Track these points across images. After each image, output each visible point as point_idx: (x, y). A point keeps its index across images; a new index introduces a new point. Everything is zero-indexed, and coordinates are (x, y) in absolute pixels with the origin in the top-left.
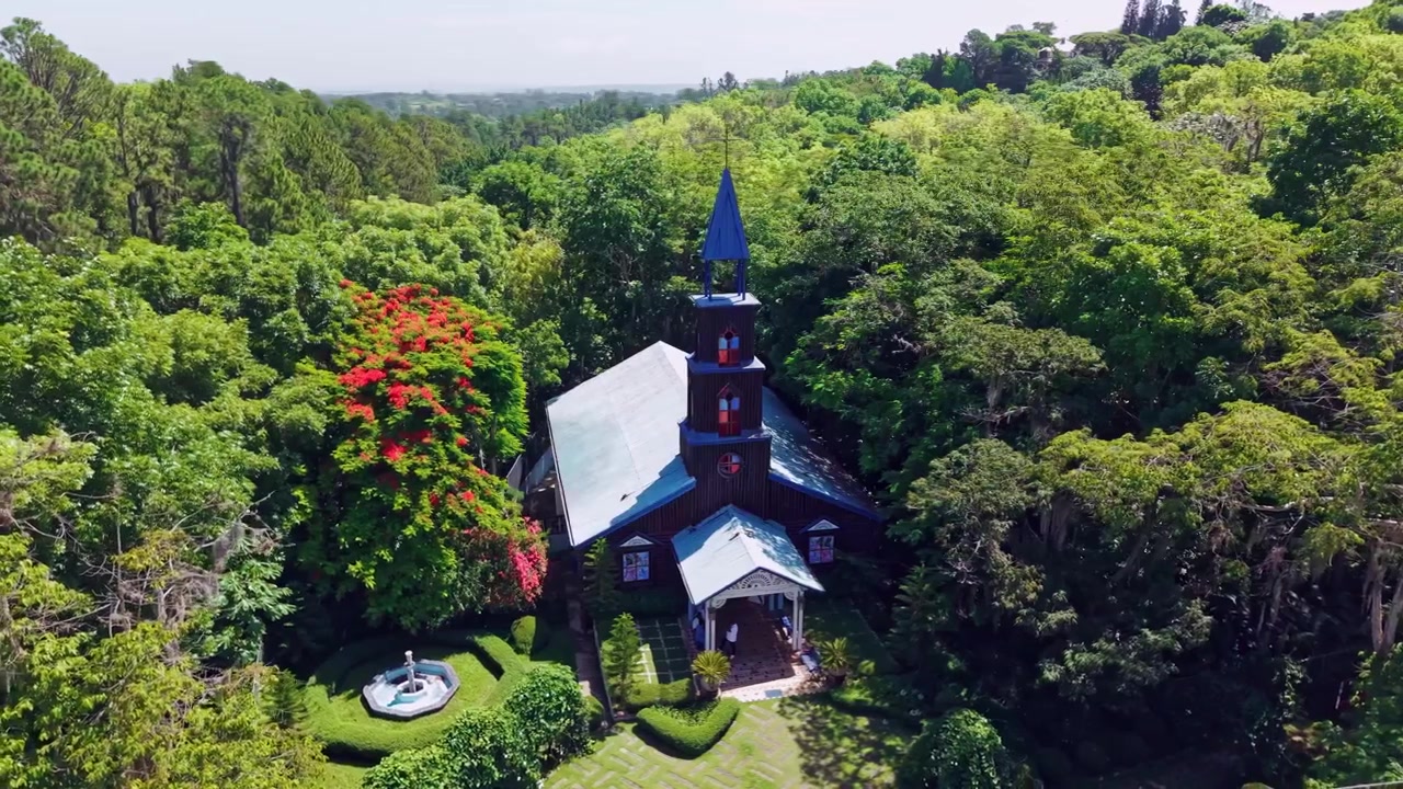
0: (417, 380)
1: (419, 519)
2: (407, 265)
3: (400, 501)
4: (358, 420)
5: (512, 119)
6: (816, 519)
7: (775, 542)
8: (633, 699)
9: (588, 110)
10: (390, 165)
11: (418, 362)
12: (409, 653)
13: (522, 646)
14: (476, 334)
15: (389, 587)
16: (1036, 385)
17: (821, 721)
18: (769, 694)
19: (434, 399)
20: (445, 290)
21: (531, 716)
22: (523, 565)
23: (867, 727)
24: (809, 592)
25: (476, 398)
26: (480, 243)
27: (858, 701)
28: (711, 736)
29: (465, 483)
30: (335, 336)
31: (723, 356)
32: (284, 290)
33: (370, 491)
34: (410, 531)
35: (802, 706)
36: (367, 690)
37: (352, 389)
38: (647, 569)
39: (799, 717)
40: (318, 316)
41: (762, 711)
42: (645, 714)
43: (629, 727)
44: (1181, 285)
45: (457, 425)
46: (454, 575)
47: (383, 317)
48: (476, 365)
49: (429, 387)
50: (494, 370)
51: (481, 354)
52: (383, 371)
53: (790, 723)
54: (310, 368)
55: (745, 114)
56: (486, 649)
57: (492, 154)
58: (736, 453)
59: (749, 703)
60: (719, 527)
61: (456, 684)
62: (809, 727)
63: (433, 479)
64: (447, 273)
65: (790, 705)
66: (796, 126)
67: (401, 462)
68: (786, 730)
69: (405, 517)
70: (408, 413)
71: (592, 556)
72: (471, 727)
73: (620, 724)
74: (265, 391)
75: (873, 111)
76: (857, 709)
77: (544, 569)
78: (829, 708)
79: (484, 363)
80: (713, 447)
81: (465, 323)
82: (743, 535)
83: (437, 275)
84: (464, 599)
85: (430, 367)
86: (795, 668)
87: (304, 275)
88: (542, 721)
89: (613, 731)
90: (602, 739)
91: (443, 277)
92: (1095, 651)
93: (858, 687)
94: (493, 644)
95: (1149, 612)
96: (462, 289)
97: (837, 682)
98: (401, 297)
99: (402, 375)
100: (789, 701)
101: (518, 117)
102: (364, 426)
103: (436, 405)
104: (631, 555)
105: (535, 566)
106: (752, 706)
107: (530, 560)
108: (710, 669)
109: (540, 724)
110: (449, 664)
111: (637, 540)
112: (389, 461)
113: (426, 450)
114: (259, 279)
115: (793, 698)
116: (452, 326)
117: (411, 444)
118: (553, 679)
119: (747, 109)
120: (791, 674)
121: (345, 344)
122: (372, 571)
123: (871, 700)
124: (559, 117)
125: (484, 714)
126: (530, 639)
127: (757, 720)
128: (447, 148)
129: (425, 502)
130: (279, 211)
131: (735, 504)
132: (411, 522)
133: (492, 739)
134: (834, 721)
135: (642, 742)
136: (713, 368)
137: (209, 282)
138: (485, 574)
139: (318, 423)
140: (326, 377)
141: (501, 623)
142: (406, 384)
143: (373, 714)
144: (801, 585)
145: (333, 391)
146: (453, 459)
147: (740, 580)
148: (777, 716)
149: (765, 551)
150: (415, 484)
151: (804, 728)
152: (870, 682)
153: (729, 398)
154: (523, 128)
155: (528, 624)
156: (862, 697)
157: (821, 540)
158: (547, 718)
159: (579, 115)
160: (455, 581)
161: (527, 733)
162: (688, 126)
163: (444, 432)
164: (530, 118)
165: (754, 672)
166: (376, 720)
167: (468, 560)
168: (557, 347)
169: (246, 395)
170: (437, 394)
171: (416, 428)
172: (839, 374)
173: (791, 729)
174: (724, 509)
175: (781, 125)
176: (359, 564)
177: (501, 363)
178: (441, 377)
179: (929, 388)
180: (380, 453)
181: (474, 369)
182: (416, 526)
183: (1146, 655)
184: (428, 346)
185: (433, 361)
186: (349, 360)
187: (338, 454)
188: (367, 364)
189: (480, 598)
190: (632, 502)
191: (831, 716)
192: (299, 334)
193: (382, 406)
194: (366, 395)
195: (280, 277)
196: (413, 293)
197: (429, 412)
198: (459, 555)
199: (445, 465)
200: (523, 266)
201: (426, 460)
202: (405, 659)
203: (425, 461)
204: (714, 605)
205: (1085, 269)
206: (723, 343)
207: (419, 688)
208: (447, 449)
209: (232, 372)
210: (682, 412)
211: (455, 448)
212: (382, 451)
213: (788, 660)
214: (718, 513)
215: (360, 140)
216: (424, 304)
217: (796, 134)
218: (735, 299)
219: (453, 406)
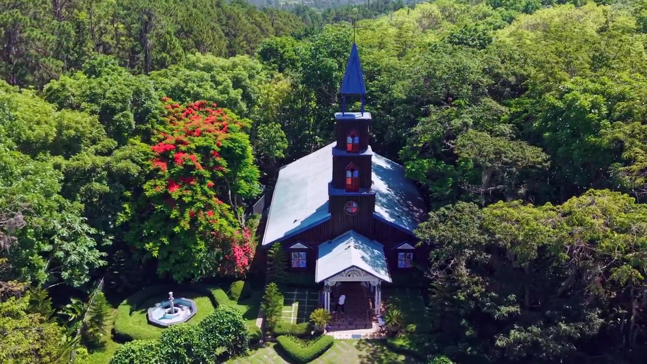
0: (189, 151)
1: (182, 224)
2: (201, 90)
3: (175, 213)
4: (158, 170)
5: (329, 11)
6: (402, 242)
7: (373, 253)
8: (277, 330)
9: (372, 5)
11: (193, 141)
12: (171, 293)
13: (234, 296)
14: (228, 128)
15: (168, 258)
16: (510, 173)
17: (379, 354)
18: (354, 336)
19: (197, 161)
20: (221, 104)
21: (211, 331)
22: (239, 252)
23: (403, 361)
24: (384, 282)
25: (220, 162)
26: (248, 81)
27: (401, 346)
28: (311, 355)
29: (208, 207)
30: (153, 127)
31: (349, 147)
32: (124, 101)
33: (160, 206)
34: (177, 229)
35: (370, 345)
37: (156, 154)
39: (367, 351)
40: (142, 116)
41: (347, 345)
42: (282, 339)
43: (272, 344)
45: (208, 176)
46: (202, 255)
47: (183, 118)
48: (221, 145)
49: (195, 155)
50: (232, 148)
51: (226, 139)
52: (174, 145)
53: (360, 353)
54: (138, 142)
55: (455, 9)
56: (214, 296)
57: (306, 30)
58: (356, 201)
59: (341, 340)
60: (343, 242)
62: (370, 356)
63: (191, 204)
64: (223, 95)
65: (363, 343)
66: (485, 16)
67: (175, 193)
68: (356, 357)
69: (176, 221)
70: (182, 168)
71: (272, 252)
73: (268, 343)
74: (109, 153)
76: (400, 350)
77: (252, 256)
78: (385, 348)
79: (226, 144)
80: (342, 197)
81: (224, 123)
82: (352, 248)
83: (217, 97)
84: (206, 268)
85: (197, 144)
86: (374, 324)
87: (137, 93)
88: (217, 334)
89: (264, 345)
90: (256, 349)
91: (220, 97)
92: (528, 331)
93: (404, 338)
94: (219, 294)
96: (232, 104)
97: (393, 335)
98: (195, 108)
99: (183, 148)
100: (363, 341)
101: (333, 11)
102: (160, 173)
103: (198, 165)
104: (296, 253)
105: (247, 254)
106: (342, 342)
107: (244, 251)
108: (319, 319)
109: (216, 336)
111: (299, 245)
112: (169, 192)
113: (190, 188)
114: (111, 95)
115: (367, 340)
116: (217, 124)
117: (184, 184)
119: (456, 6)
120: (371, 327)
121: (158, 130)
122: (158, 248)
123: (408, 346)
124: (355, 9)
126: (239, 293)
127: (342, 350)
128: (284, 27)
129: (187, 215)
131: (354, 230)
132: (179, 225)
133: (186, 340)
134: (386, 355)
136: (344, 153)
137: (87, 96)
138: (218, 256)
139: (134, 170)
140: (145, 147)
141: (225, 283)
142: (184, 152)
144: (380, 279)
145: (145, 153)
146: (205, 193)
147: (345, 270)
148: (355, 348)
149: (363, 257)
150: (183, 205)
151: (367, 357)
152: (411, 336)
153: (352, 171)
154: (335, 16)
155: (240, 284)
156: (404, 344)
157: (405, 255)
158: (220, 333)
159: (367, 9)
160: (202, 258)
161: (208, 340)
162: (420, 15)
163: (201, 179)
164: (339, 10)
165: (350, 324)
166: (150, 326)
167: (211, 248)
168: (282, 138)
169: (98, 153)
170: (199, 159)
171: (186, 176)
172: (425, 161)
173: (360, 356)
174: (348, 232)
175: (476, 15)
176: (151, 244)
177: (236, 144)
178: (204, 151)
179: (465, 171)
180: (167, 187)
181: (222, 147)
182: (180, 227)
183: (559, 338)
184: (200, 134)
185: (200, 141)
186: (158, 138)
187: (145, 186)
188: (167, 141)
189: (215, 269)
190: (298, 224)
191: (385, 352)
192: (129, 124)
193: (171, 163)
194: (164, 157)
195: (122, 94)
196: (202, 105)
197: (193, 168)
198: (206, 244)
199: (199, 196)
200: (270, 93)
201: (189, 193)
202: (169, 296)
203: (188, 193)
204: (330, 284)
205: (553, 107)
206: (350, 140)
207: (176, 312)
208: (202, 188)
209: (94, 142)
210: (330, 178)
211: (206, 188)
212: (168, 187)
213: (371, 320)
214: (344, 234)
215: (230, 22)
216: (207, 112)
217: (484, 21)
218: (358, 116)
219: (208, 166)
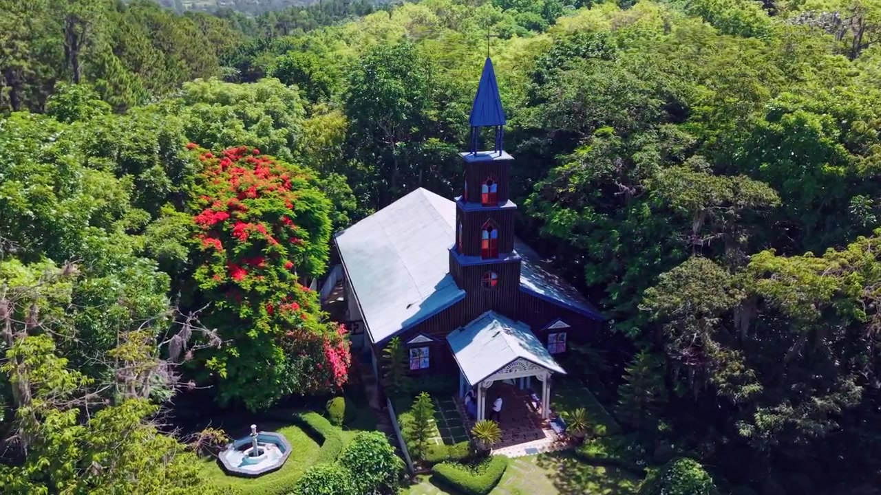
0: (254, 219)
1: (259, 324)
2: (232, 132)
3: (245, 311)
4: (212, 250)
5: (267, 15)
6: (553, 320)
7: (526, 338)
8: (429, 457)
9: (327, 7)
10: (183, 52)
11: (254, 205)
12: (254, 426)
13: (335, 420)
14: (292, 184)
15: (237, 376)
16: (728, 217)
17: (571, 470)
18: (528, 451)
19: (267, 233)
20: (262, 150)
21: (359, 470)
22: (335, 358)
23: (604, 474)
24: (555, 375)
25: (298, 232)
26: (286, 115)
27: (597, 455)
28: (490, 484)
29: (292, 297)
30: (190, 186)
31: (485, 199)
32: (149, 151)
33: (221, 303)
34: (253, 334)
35: (554, 459)
36: (221, 456)
37: (205, 227)
38: (427, 360)
39: (554, 467)
40: (176, 171)
41: (524, 464)
42: (439, 468)
43: (427, 478)
44: (836, 143)
45: (285, 252)
46: (283, 366)
47: (220, 172)
48: (297, 208)
49: (264, 224)
50: (310, 211)
51: (299, 199)
52: (227, 212)
53: (548, 472)
54: (171, 210)
55: (453, 11)
56: (309, 423)
57: (260, 42)
58: (497, 272)
59: (514, 458)
60: (484, 327)
61: (289, 449)
62: (562, 474)
63: (268, 295)
64: (264, 138)
65: (545, 459)
66: (494, 21)
67: (245, 281)
68: (545, 478)
69: (249, 323)
70: (250, 244)
71: (388, 350)
72: (319, 479)
73: (420, 476)
74: (141, 230)
75: (553, 9)
76: (596, 461)
77: (349, 361)
78: (575, 461)
79: (302, 207)
80: (478, 266)
81: (284, 175)
82: (503, 333)
83: (256, 140)
84: (291, 385)
85: (264, 210)
86: (545, 431)
87: (164, 140)
88: (368, 474)
89: (415, 481)
90: (408, 488)
91: (261, 141)
92: (776, 413)
93: (595, 445)
94: (314, 419)
95: (816, 383)
96: (274, 149)
97: (579, 442)
98: (232, 156)
99: (241, 215)
100: (544, 456)
101: (271, 14)
102: (216, 254)
103: (269, 237)
104: (416, 350)
105: (343, 359)
106: (516, 461)
107: (339, 355)
108: (486, 434)
109: (366, 477)
110: (282, 434)
111: (421, 338)
112: (236, 281)
113: (263, 272)
114: (131, 144)
115: (547, 453)
116: (273, 178)
117: (251, 268)
118: (374, 442)
119: (455, 8)
120: (543, 436)
121: (196, 193)
122: (224, 364)
123: (606, 454)
124: (304, 13)
125: (328, 469)
126: (342, 415)
127: (522, 471)
128: (223, 38)
129: (263, 312)
130: (110, 88)
131: (493, 310)
132: (254, 327)
133: (334, 488)
134: (580, 470)
135: (438, 489)
136: (477, 207)
137: (95, 147)
138: (306, 365)
139: (183, 253)
140: (184, 218)
141: (319, 403)
142: (246, 222)
143: (229, 473)
144: (548, 369)
145: (191, 229)
146: (282, 278)
147: (504, 367)
148: (537, 467)
149: (521, 345)
150: (255, 298)
151: (558, 475)
152: (603, 440)
153: (490, 230)
154: (276, 22)
155: (339, 404)
156: (599, 452)
157: (557, 336)
158: (370, 472)
159: (320, 12)
160: (284, 371)
161: (357, 483)
162: (410, 20)
163: (275, 258)
164: (281, 14)
165: (515, 435)
166: (230, 477)
167: (293, 355)
169: (130, 232)
170: (269, 229)
171: (255, 256)
172: (566, 211)
173: (549, 476)
174: (486, 313)
175: (482, 20)
176: (214, 359)
177: (315, 205)
178: (270, 217)
179: (640, 221)
180: (227, 275)
181: (297, 212)
182: (258, 329)
183: (817, 415)
184: (259, 194)
185: (263, 205)
186: (201, 204)
187: (197, 275)
188: (214, 207)
189: (303, 383)
190: (415, 309)
191: (578, 466)
192: (164, 185)
193: (228, 240)
194: (215, 231)
195: (146, 142)
196: (241, 153)
197: (264, 243)
198: (286, 352)
199: (277, 283)
200: (318, 131)
201: (263, 279)
202: (250, 430)
203: (263, 281)
204: (484, 386)
205: (760, 131)
206: (485, 189)
208: (278, 271)
209: (117, 216)
210: (452, 242)
211: (283, 270)
212: (230, 273)
213: (539, 426)
214: (481, 317)
215: (160, 33)
216: (249, 161)
217: (494, 27)
218: (494, 155)
219: (281, 238)
